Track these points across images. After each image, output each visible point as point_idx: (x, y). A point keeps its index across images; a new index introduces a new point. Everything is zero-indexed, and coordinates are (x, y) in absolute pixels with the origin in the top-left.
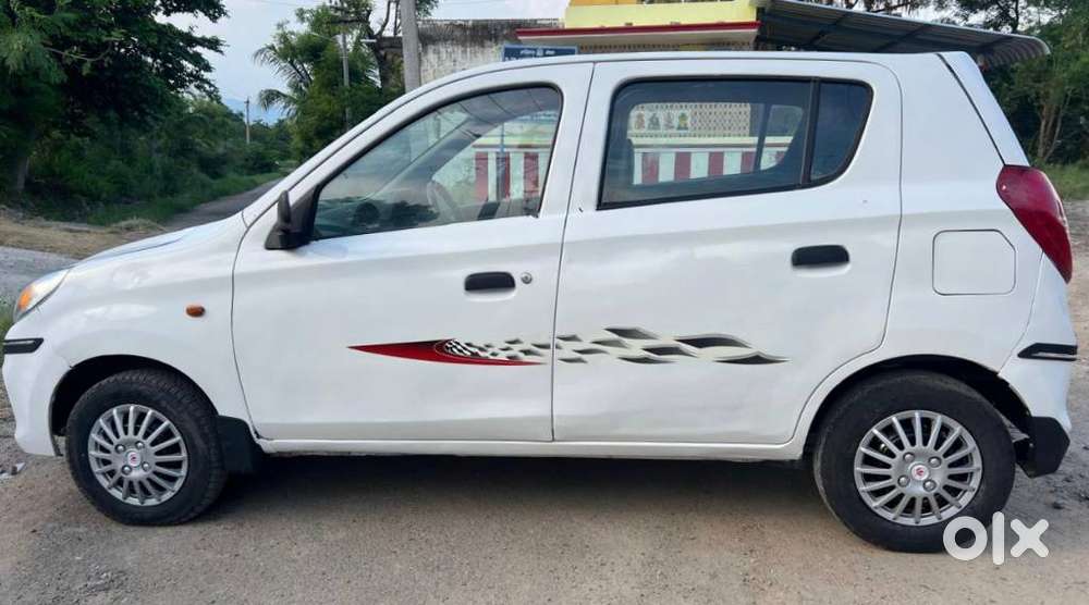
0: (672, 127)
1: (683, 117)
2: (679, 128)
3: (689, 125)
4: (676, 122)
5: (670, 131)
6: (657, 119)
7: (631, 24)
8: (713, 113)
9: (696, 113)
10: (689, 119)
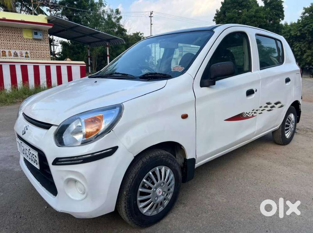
0: (23, 56)
1: (27, 53)
2: (26, 57)
4: (24, 55)
5: (22, 58)
6: (17, 53)
7: (5, 18)
8: (37, 52)
9: (31, 52)
10: (29, 54)
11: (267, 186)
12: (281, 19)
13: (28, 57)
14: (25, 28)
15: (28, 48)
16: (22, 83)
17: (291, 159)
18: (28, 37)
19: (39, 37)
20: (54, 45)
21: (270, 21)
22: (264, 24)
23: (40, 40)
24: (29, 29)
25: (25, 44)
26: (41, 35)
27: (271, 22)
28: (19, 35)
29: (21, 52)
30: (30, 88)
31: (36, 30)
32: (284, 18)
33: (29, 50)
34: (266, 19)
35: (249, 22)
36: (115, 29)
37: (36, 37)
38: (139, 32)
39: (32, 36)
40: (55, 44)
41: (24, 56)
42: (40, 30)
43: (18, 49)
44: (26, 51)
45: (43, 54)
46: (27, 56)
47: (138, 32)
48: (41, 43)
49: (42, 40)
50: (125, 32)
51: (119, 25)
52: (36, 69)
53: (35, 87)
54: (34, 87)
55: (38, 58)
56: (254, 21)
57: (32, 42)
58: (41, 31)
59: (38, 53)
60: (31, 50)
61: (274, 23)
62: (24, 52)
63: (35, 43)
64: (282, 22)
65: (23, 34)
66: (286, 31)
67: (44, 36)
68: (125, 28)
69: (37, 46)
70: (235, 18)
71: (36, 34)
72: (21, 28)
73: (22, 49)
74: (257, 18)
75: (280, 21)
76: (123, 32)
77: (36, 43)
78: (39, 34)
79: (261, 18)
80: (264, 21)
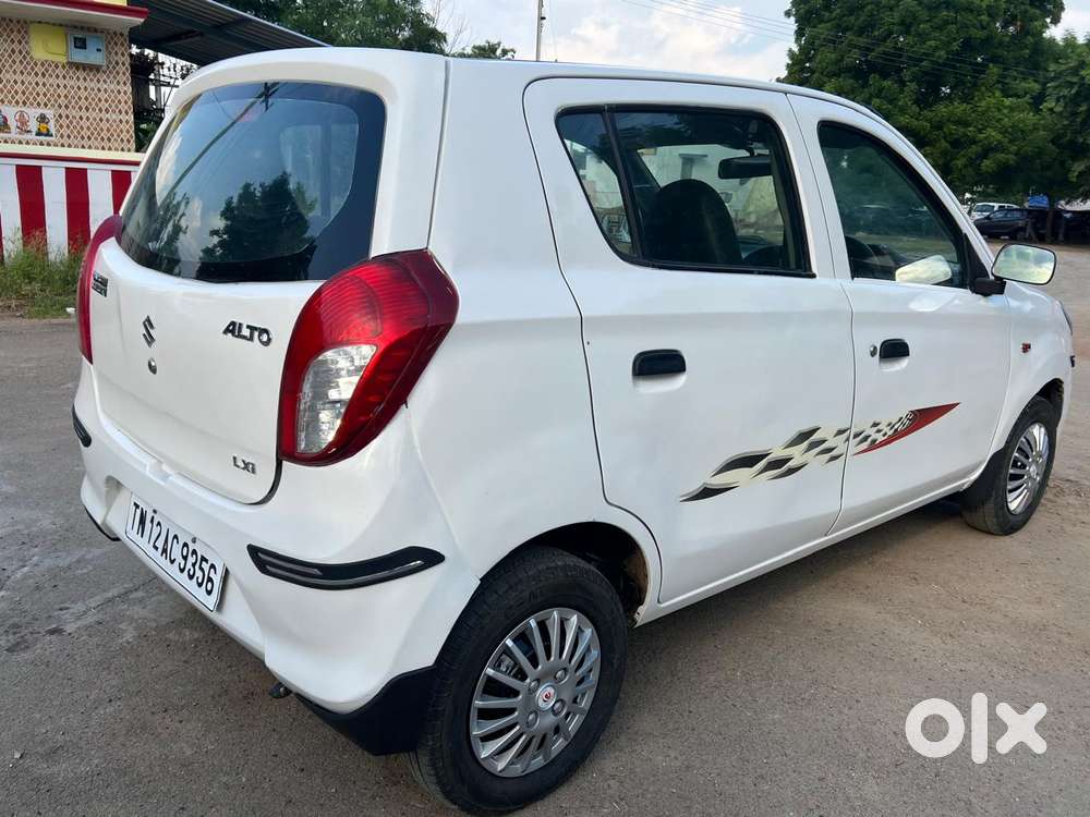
0: (29, 132)
1: (43, 119)
2: (39, 134)
3: (53, 131)
4: (33, 125)
6: (6, 118)
8: (84, 118)
9: (60, 116)
10: (52, 123)
11: (846, 711)
12: (1048, 20)
13: (48, 134)
14: (40, 22)
15: (49, 101)
16: (20, 234)
17: (967, 605)
18: (50, 57)
19: (92, 56)
20: (159, 84)
21: (1005, 26)
22: (981, 34)
23: (95, 69)
24: (54, 25)
25: (37, 84)
26: (99, 50)
27: (1011, 28)
28: (16, 46)
29: (22, 116)
30: (52, 257)
31: (82, 28)
32: (1063, 15)
33: (53, 106)
34: (990, 15)
35: (927, 26)
36: (403, 29)
37: (80, 56)
38: (499, 44)
39: (67, 54)
40: (162, 79)
41: (34, 130)
42: (96, 31)
43: (10, 102)
44: (40, 111)
45: (104, 125)
46: (45, 131)
47: (494, 41)
48: (98, 81)
49: (104, 68)
50: (439, 42)
51: (418, 15)
52: (77, 182)
53: (69, 252)
54: (67, 254)
55: (85, 140)
56: (946, 23)
57: (64, 77)
58: (99, 34)
59: (88, 119)
60: (60, 106)
61: (1024, 32)
62: (33, 113)
63: (75, 81)
64: (1055, 33)
65: (31, 44)
66: (1063, 67)
67: (110, 53)
68: (439, 28)
69: (83, 94)
70: (869, 7)
71: (81, 44)
72: (25, 22)
73: (24, 103)
74: (956, 13)
75: (1048, 27)
76: (432, 42)
77: (78, 79)
78: (92, 45)
79: (972, 11)
80: (981, 21)
